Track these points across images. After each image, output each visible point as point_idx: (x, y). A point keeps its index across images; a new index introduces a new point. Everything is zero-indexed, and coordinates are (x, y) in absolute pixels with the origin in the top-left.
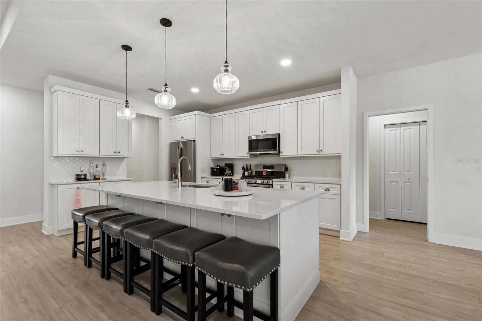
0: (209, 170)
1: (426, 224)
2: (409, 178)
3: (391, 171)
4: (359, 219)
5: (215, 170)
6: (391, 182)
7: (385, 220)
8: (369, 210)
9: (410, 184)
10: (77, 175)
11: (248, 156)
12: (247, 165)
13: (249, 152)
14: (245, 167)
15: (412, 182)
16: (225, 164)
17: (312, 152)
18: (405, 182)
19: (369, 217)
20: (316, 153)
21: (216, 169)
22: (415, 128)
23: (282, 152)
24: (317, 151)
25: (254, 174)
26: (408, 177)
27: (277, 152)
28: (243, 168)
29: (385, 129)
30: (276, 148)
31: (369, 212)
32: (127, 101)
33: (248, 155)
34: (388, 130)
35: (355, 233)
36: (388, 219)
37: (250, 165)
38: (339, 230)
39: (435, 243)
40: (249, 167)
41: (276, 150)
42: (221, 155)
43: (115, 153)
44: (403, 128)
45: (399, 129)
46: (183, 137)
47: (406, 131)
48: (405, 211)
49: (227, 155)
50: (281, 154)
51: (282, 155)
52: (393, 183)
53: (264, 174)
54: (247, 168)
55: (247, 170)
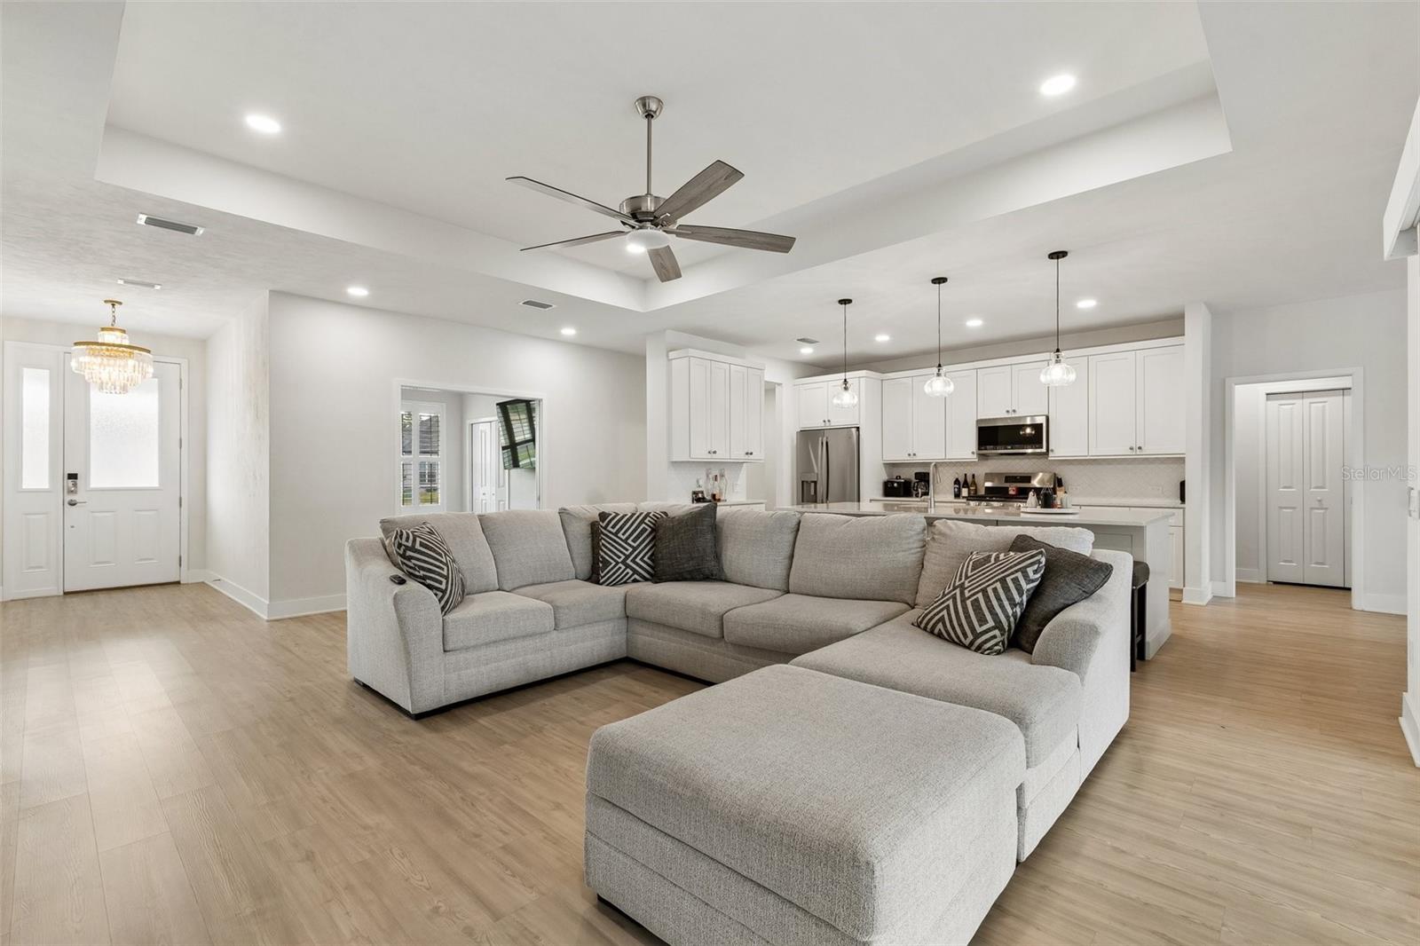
0: (881, 487)
1: (1350, 589)
2: (1320, 501)
3: (1282, 486)
4: (1218, 574)
5: (895, 485)
6: (1281, 508)
7: (1267, 584)
8: (1237, 565)
9: (1322, 511)
10: (694, 493)
11: (974, 458)
12: (966, 475)
13: (979, 449)
14: (962, 480)
15: (1326, 509)
16: (916, 474)
17: (1120, 449)
18: (1312, 509)
19: (1236, 578)
20: (1130, 452)
21: (898, 483)
22: (1335, 400)
23: (1052, 451)
24: (1131, 449)
25: (982, 492)
26: (1319, 498)
27: (1044, 450)
28: (957, 482)
29: (1269, 402)
30: (1042, 443)
31: (1236, 571)
32: (845, 380)
33: (975, 456)
34: (1274, 404)
35: (1209, 597)
36: (1275, 583)
37: (973, 476)
38: (1182, 587)
39: (1366, 610)
40: (969, 480)
41: (1042, 448)
42: (909, 455)
43: (747, 454)
44: (1307, 401)
45: (1299, 402)
46: (829, 421)
47: (1315, 406)
48: (1313, 565)
49: (922, 456)
50: (1051, 454)
51: (1052, 456)
52: (1284, 510)
53: (1011, 492)
54: (966, 481)
55: (966, 484)
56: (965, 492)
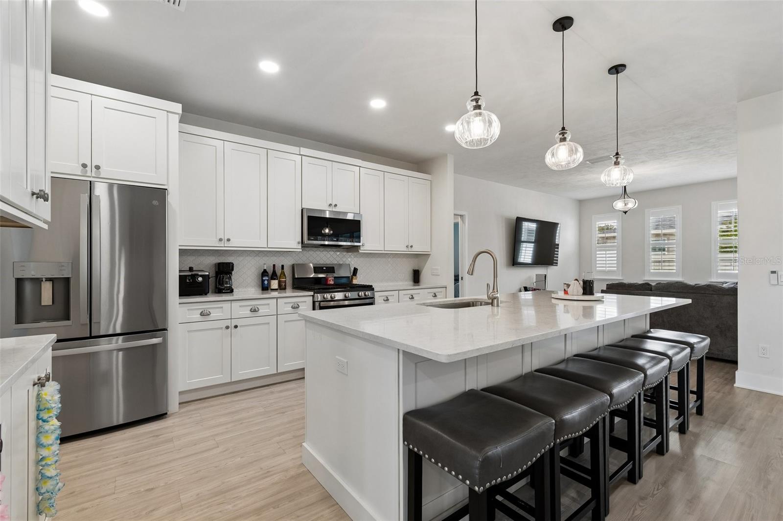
5: (200, 279)
11: (297, 247)
12: (274, 265)
13: (309, 239)
16: (216, 265)
20: (406, 249)
21: (202, 276)
23: (363, 245)
24: (407, 247)
28: (265, 273)
33: (300, 246)
40: (278, 272)
41: (359, 242)
42: (221, 240)
46: (96, 167)
51: (362, 250)
54: (274, 273)
55: (274, 276)
56: (275, 284)
